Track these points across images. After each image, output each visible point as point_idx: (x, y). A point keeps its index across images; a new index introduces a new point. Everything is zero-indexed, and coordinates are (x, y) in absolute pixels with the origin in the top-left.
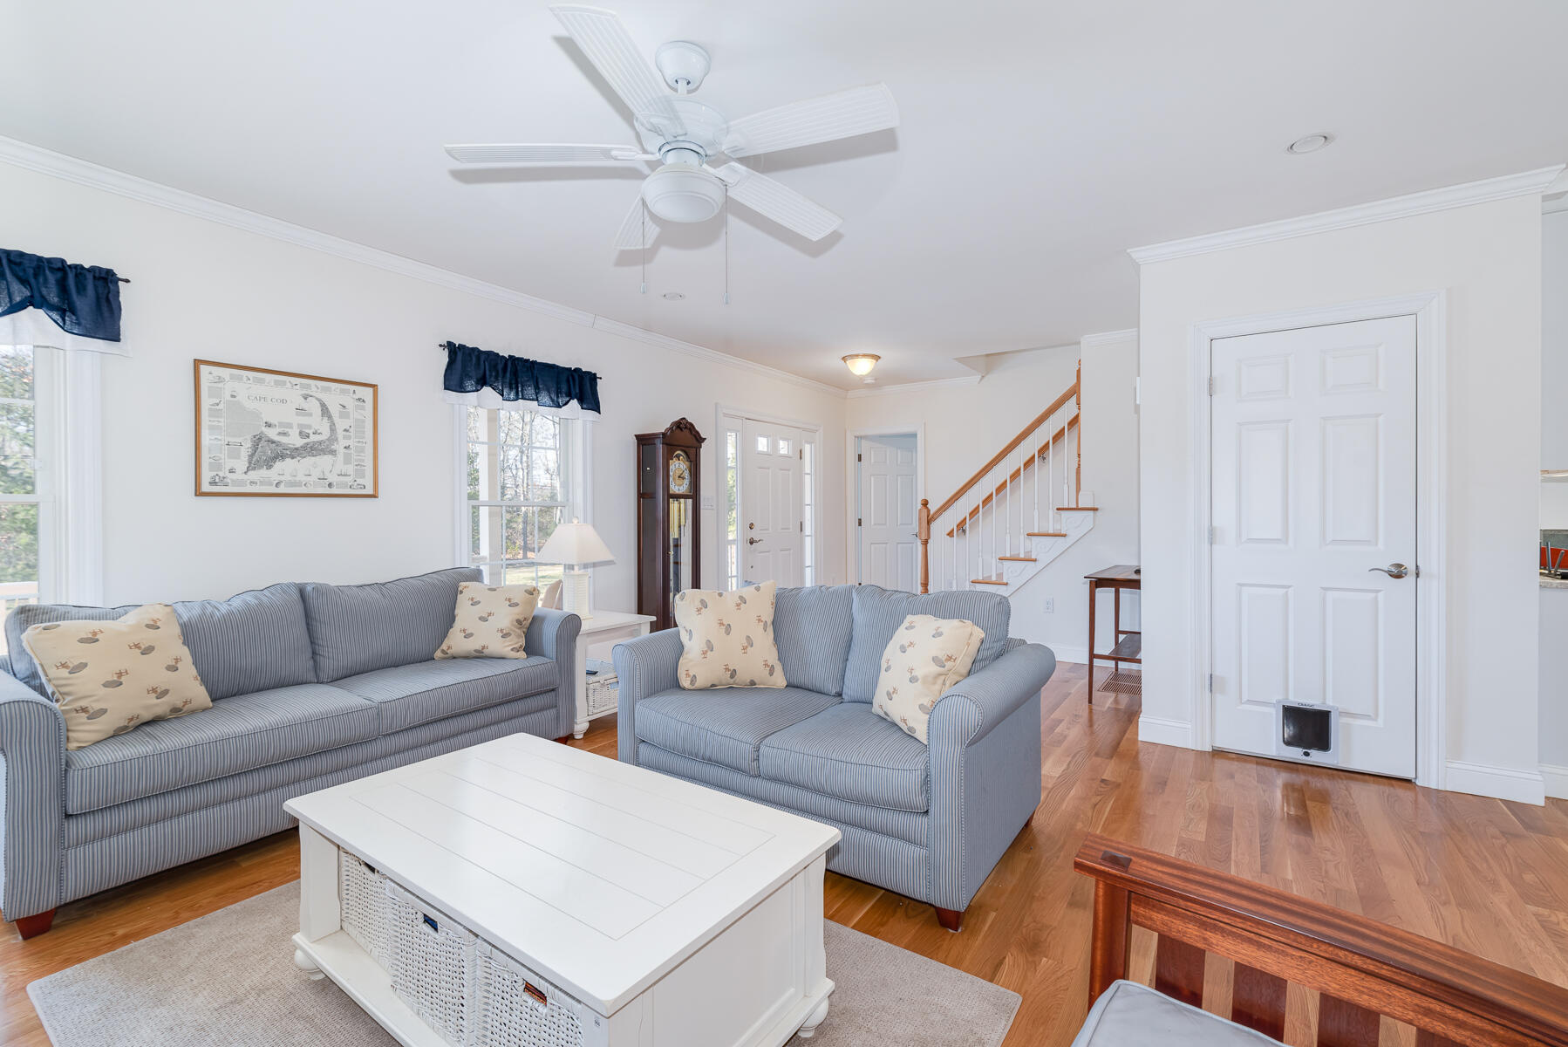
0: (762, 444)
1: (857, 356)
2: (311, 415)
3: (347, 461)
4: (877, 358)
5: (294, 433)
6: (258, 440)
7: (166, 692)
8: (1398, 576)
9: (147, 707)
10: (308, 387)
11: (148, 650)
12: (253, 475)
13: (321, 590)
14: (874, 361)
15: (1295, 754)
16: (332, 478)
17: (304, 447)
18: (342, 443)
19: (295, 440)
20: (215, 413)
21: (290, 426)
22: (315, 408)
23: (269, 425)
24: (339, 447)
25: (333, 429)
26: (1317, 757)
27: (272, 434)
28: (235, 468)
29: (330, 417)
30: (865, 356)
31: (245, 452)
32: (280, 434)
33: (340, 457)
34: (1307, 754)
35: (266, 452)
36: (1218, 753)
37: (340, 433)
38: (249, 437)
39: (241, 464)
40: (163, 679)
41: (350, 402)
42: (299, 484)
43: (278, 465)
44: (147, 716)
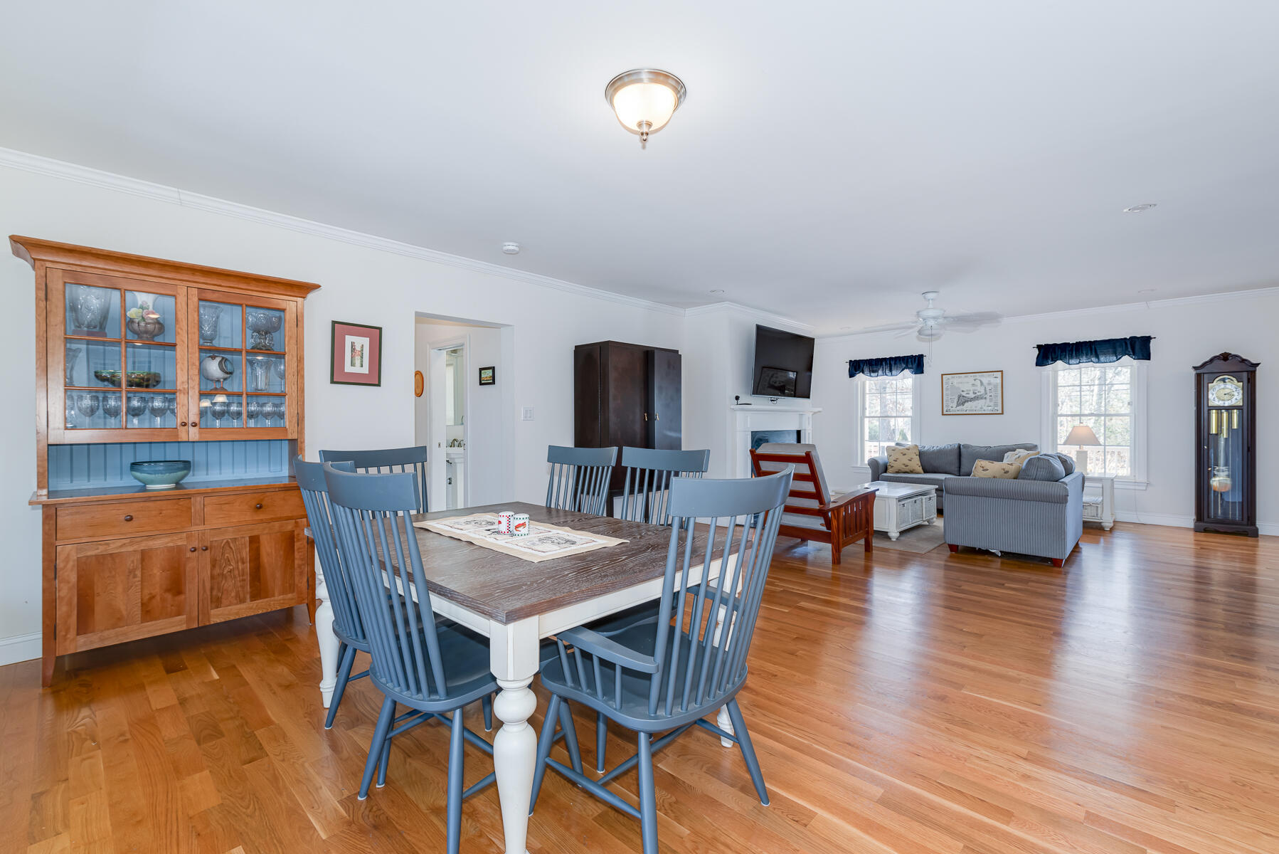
2: (977, 386)
3: (991, 400)
5: (971, 392)
6: (959, 397)
7: (907, 466)
10: (976, 376)
12: (959, 408)
13: (966, 446)
16: (985, 408)
17: (975, 397)
18: (989, 394)
19: (972, 395)
20: (947, 389)
21: (970, 390)
22: (978, 383)
23: (963, 391)
24: (988, 396)
25: (985, 390)
27: (964, 394)
28: (952, 406)
29: (984, 385)
31: (956, 400)
32: (967, 393)
33: (988, 400)
35: (962, 400)
37: (988, 391)
38: (957, 396)
39: (955, 405)
40: (907, 462)
41: (992, 379)
42: (973, 411)
43: (966, 404)
44: (903, 470)
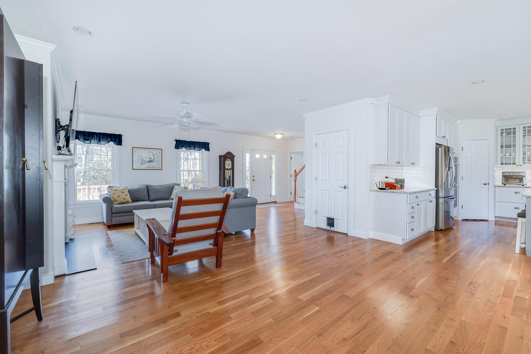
0: (258, 156)
1: (277, 134)
4: (283, 134)
6: (142, 160)
7: (125, 199)
8: (345, 188)
9: (123, 201)
10: (150, 150)
11: (123, 193)
12: (141, 166)
13: (150, 186)
14: (282, 135)
15: (328, 228)
17: (149, 161)
20: (135, 156)
21: (147, 157)
23: (144, 157)
24: (155, 161)
25: (154, 158)
26: (332, 229)
27: (144, 159)
29: (154, 155)
30: (280, 134)
31: (140, 162)
32: (146, 159)
34: (330, 228)
35: (143, 162)
36: (318, 228)
37: (155, 158)
38: (141, 159)
40: (125, 197)
41: (157, 153)
43: (145, 164)
44: (123, 202)
